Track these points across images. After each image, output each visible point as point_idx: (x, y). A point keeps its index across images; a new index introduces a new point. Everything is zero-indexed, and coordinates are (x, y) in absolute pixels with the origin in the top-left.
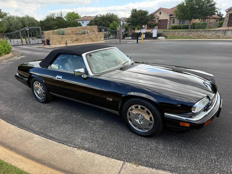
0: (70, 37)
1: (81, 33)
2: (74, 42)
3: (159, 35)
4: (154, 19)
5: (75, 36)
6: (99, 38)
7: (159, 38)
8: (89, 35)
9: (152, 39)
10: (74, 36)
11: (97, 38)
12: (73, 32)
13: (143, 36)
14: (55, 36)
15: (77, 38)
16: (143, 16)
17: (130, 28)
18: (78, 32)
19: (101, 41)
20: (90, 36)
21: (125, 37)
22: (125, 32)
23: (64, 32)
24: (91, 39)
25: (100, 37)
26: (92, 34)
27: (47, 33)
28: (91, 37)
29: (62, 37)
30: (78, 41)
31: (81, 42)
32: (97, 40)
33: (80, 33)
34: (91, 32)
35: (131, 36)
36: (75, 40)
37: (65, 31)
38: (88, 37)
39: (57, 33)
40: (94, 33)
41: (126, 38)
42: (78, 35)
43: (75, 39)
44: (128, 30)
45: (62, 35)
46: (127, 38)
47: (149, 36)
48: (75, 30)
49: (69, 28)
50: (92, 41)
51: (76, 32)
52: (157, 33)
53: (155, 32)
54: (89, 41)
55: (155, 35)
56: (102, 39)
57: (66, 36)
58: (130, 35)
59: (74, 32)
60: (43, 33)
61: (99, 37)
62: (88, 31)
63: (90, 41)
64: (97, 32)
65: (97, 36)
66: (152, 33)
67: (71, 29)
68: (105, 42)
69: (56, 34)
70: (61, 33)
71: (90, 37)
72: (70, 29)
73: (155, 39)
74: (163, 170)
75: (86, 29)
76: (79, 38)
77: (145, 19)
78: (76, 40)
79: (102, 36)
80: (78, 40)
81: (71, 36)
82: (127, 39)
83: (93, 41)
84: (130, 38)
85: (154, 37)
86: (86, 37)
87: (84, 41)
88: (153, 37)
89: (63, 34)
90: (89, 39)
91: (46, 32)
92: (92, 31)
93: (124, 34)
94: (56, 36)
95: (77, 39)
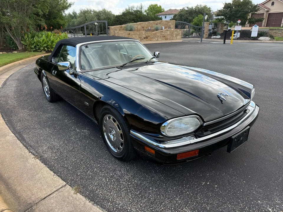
0: (139, 33)
1: (154, 29)
2: (142, 40)
3: (260, 34)
4: (257, 11)
5: (145, 33)
6: (174, 36)
7: (261, 38)
8: (162, 32)
9: (249, 40)
10: (144, 32)
11: (172, 36)
12: (143, 27)
13: (238, 35)
14: (121, 32)
15: (146, 35)
16: (240, 7)
17: (220, 24)
18: (150, 28)
19: (177, 39)
20: (163, 33)
21: (212, 35)
22: (213, 29)
23: (133, 27)
24: (164, 37)
25: (177, 35)
26: (166, 30)
27: (113, 28)
28: (165, 34)
29: (129, 34)
30: (147, 39)
31: (151, 41)
32: (171, 38)
33: (152, 29)
34: (165, 28)
35: (221, 35)
36: (144, 38)
37: (134, 27)
38: (161, 34)
39: (125, 29)
40: (170, 29)
41: (212, 37)
42: (150, 31)
43: (144, 36)
44: (218, 26)
45: (130, 31)
46: (214, 37)
47: (246, 35)
48: (146, 25)
49: (140, 23)
50: (166, 40)
51: (147, 28)
52: (258, 31)
53: (255, 31)
54: (161, 39)
55: (254, 34)
56: (179, 37)
57: (134, 32)
58: (220, 33)
59: (145, 28)
60: (109, 28)
61: (175, 34)
62: (162, 27)
63: (163, 40)
64: (174, 28)
65: (173, 33)
66: (251, 31)
67: (142, 23)
68: (181, 41)
69: (123, 30)
70: (129, 29)
71: (163, 34)
72: (140, 24)
73: (253, 40)
74: (101, 207)
75: (160, 24)
76: (149, 35)
77: (243, 11)
78: (146, 38)
79: (180, 34)
80: (147, 38)
81: (140, 33)
82: (213, 39)
83: (167, 40)
84: (219, 37)
85: (252, 37)
86: (158, 35)
87: (155, 38)
88: (251, 36)
89: (131, 30)
90: (162, 36)
91: (112, 27)
92: (167, 27)
93: (211, 32)
94: (122, 32)
95: (147, 36)
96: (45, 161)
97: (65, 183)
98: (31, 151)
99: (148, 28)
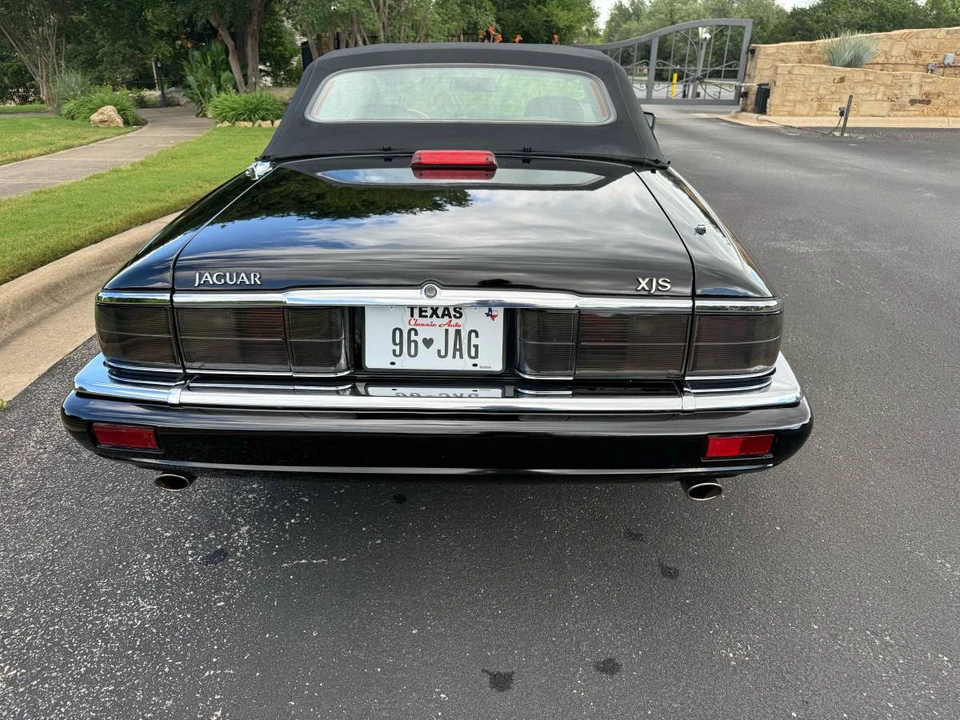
0: (890, 78)
2: (902, 108)
5: (924, 77)
10: (916, 76)
12: (917, 54)
14: (804, 71)
15: (926, 88)
18: (950, 58)
23: (867, 50)
27: (774, 51)
29: (842, 80)
30: (926, 108)
31: (944, 115)
36: (913, 102)
37: (873, 49)
39: (826, 57)
42: (948, 71)
43: (915, 93)
45: (848, 65)
48: (935, 44)
49: (907, 31)
51: (936, 56)
57: (866, 74)
59: (924, 56)
60: (753, 52)
67: (917, 36)
69: (819, 60)
70: (847, 56)
72: (903, 38)
76: (943, 88)
78: (920, 102)
80: (928, 102)
81: (894, 76)
89: (854, 62)
91: (771, 48)
94: (811, 72)
95: (927, 94)
99: (940, 58)
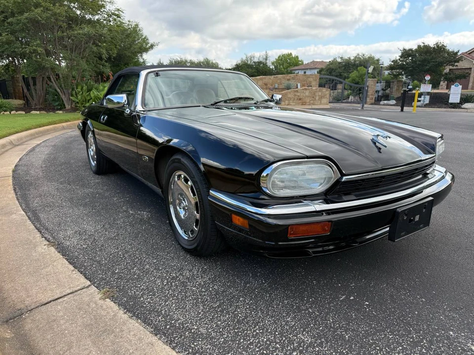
1: (283, 87)
3: (465, 99)
4: (458, 62)
5: (269, 92)
6: (317, 98)
7: (466, 105)
8: (297, 91)
9: (445, 108)
11: (314, 99)
12: (266, 84)
13: (427, 99)
16: (428, 54)
17: (396, 83)
18: (277, 86)
19: (321, 104)
20: (298, 94)
21: (382, 99)
22: (383, 89)
24: (300, 99)
25: (321, 97)
26: (303, 89)
28: (301, 95)
32: (312, 102)
33: (281, 87)
34: (303, 85)
35: (397, 99)
38: (295, 95)
40: (310, 88)
41: (382, 103)
42: (277, 90)
44: (391, 86)
46: (386, 102)
47: (440, 101)
48: (271, 81)
49: (261, 77)
50: (302, 105)
51: (272, 85)
52: (462, 95)
53: (455, 93)
54: (294, 104)
55: (455, 98)
56: (325, 101)
58: (396, 96)
59: (268, 85)
61: (319, 95)
62: (297, 85)
63: (298, 104)
64: (318, 86)
65: (314, 94)
66: (449, 95)
67: (265, 78)
68: (329, 107)
71: (298, 96)
72: (261, 79)
73: (453, 108)
75: (293, 79)
77: (434, 62)
79: (326, 95)
82: (384, 105)
83: (304, 105)
84: (393, 102)
85: (451, 104)
86: (289, 96)
87: (285, 102)
88: (449, 102)
90: (296, 99)
92: (306, 85)
93: (380, 94)
96: (63, 251)
97: (88, 283)
98: (46, 236)
99: (273, 86)
